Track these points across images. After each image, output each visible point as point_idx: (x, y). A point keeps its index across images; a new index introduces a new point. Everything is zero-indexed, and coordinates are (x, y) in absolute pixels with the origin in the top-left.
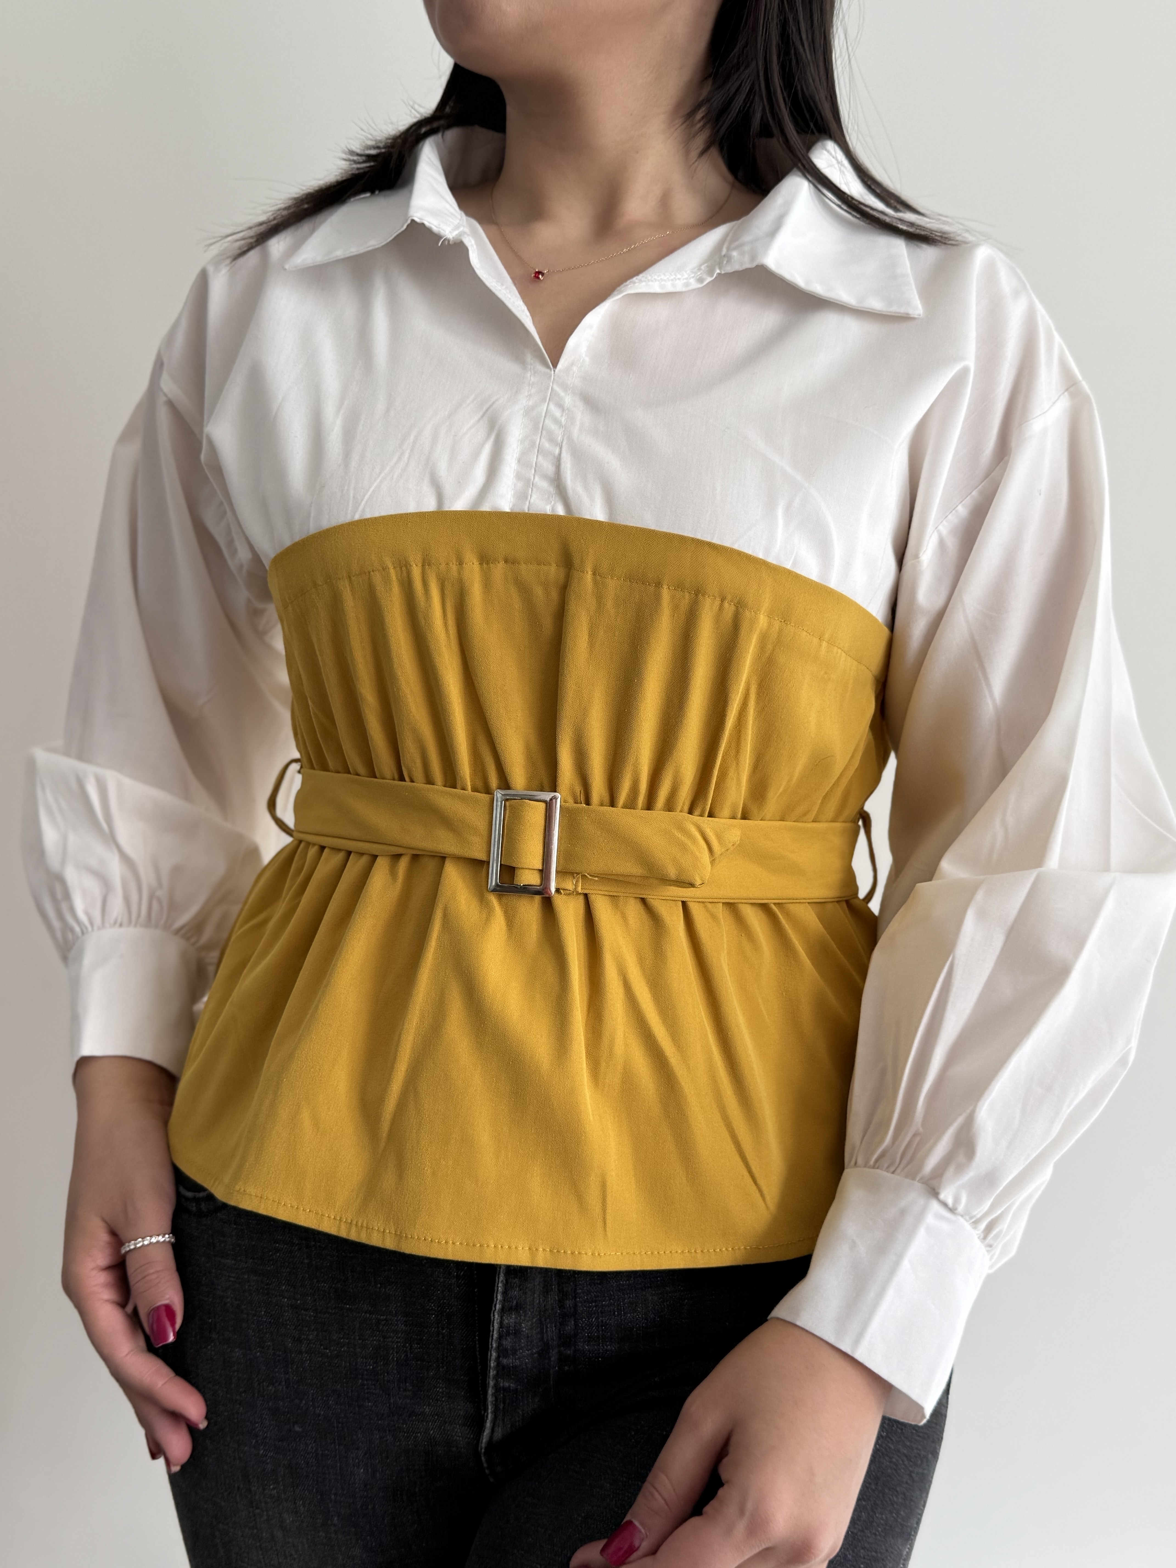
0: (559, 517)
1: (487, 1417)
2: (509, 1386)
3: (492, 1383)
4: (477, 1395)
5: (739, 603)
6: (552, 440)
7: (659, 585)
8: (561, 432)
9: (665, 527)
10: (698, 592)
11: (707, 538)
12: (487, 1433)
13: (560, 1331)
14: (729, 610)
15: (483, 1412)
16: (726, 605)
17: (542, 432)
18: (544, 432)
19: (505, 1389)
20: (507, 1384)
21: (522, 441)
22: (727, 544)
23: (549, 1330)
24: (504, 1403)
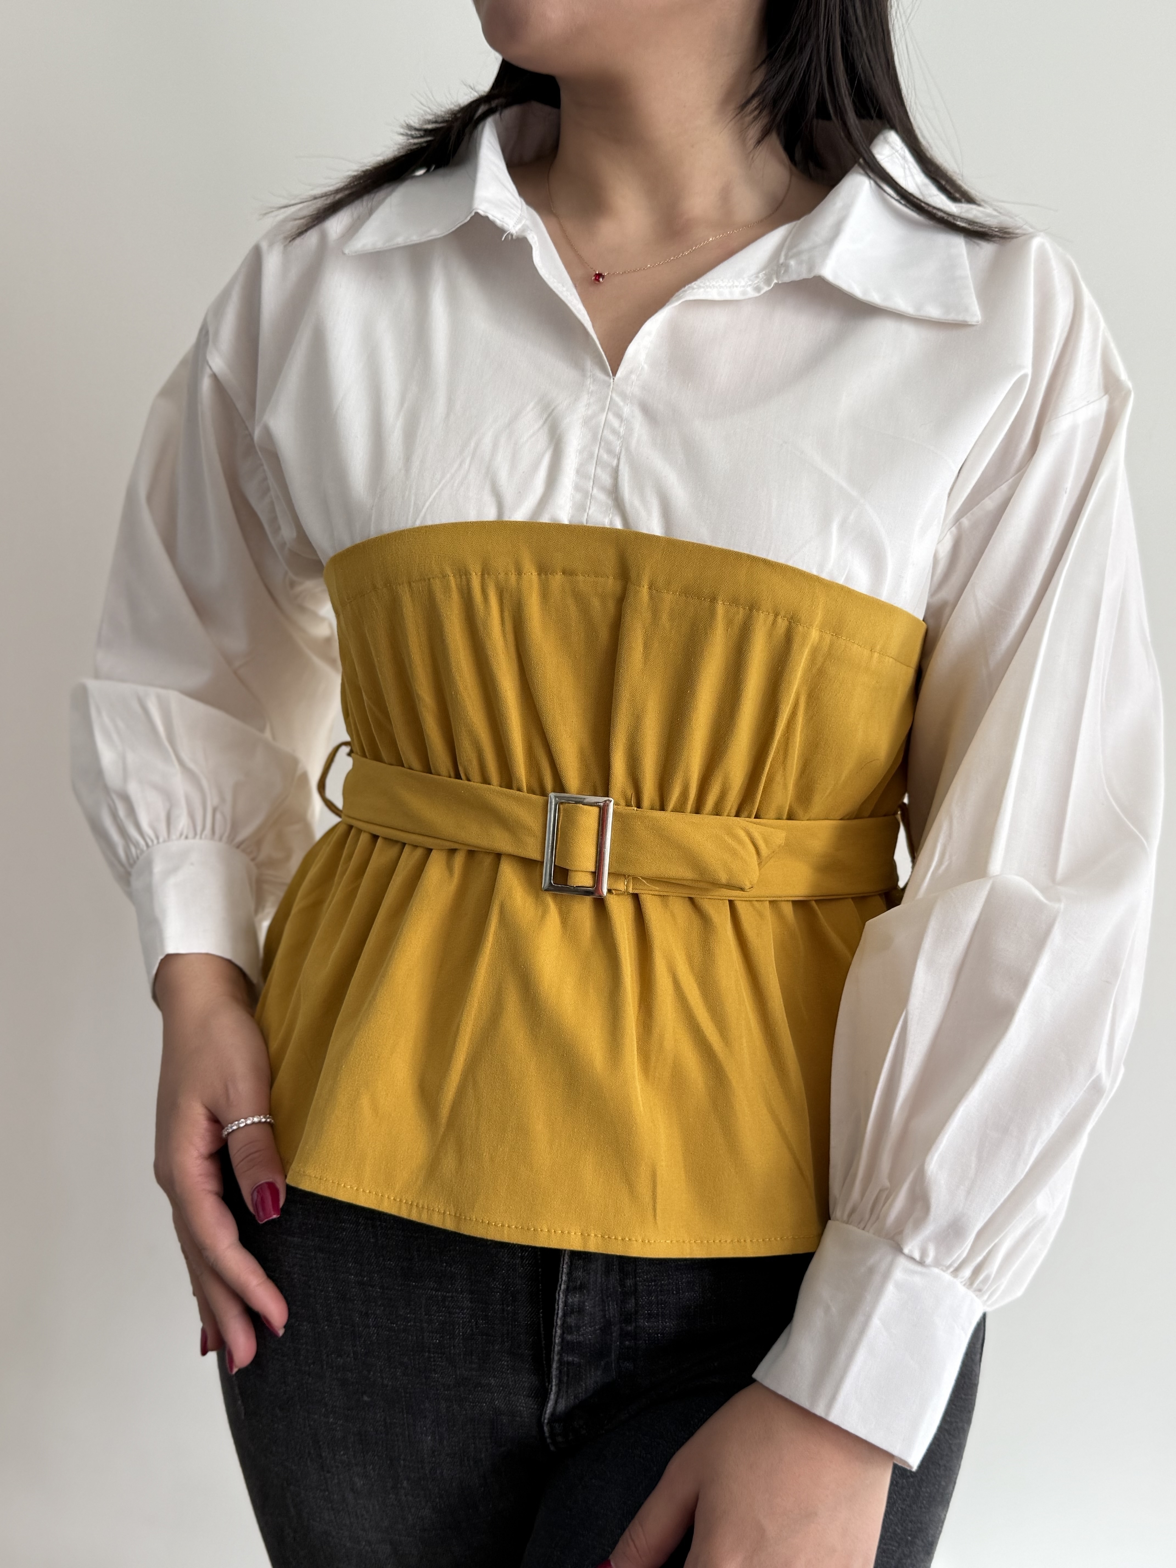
0: (617, 531)
1: (551, 1389)
2: (573, 1360)
3: (556, 1358)
4: (541, 1369)
5: (792, 618)
6: (610, 452)
7: (713, 599)
8: (619, 442)
9: (721, 543)
10: (752, 607)
11: (762, 555)
12: (551, 1404)
13: (621, 1308)
14: (782, 624)
15: (547, 1384)
16: (780, 620)
17: (600, 443)
18: (603, 444)
19: (568, 1363)
20: (570, 1359)
21: (581, 452)
22: (782, 561)
23: (610, 1307)
24: (568, 1376)
